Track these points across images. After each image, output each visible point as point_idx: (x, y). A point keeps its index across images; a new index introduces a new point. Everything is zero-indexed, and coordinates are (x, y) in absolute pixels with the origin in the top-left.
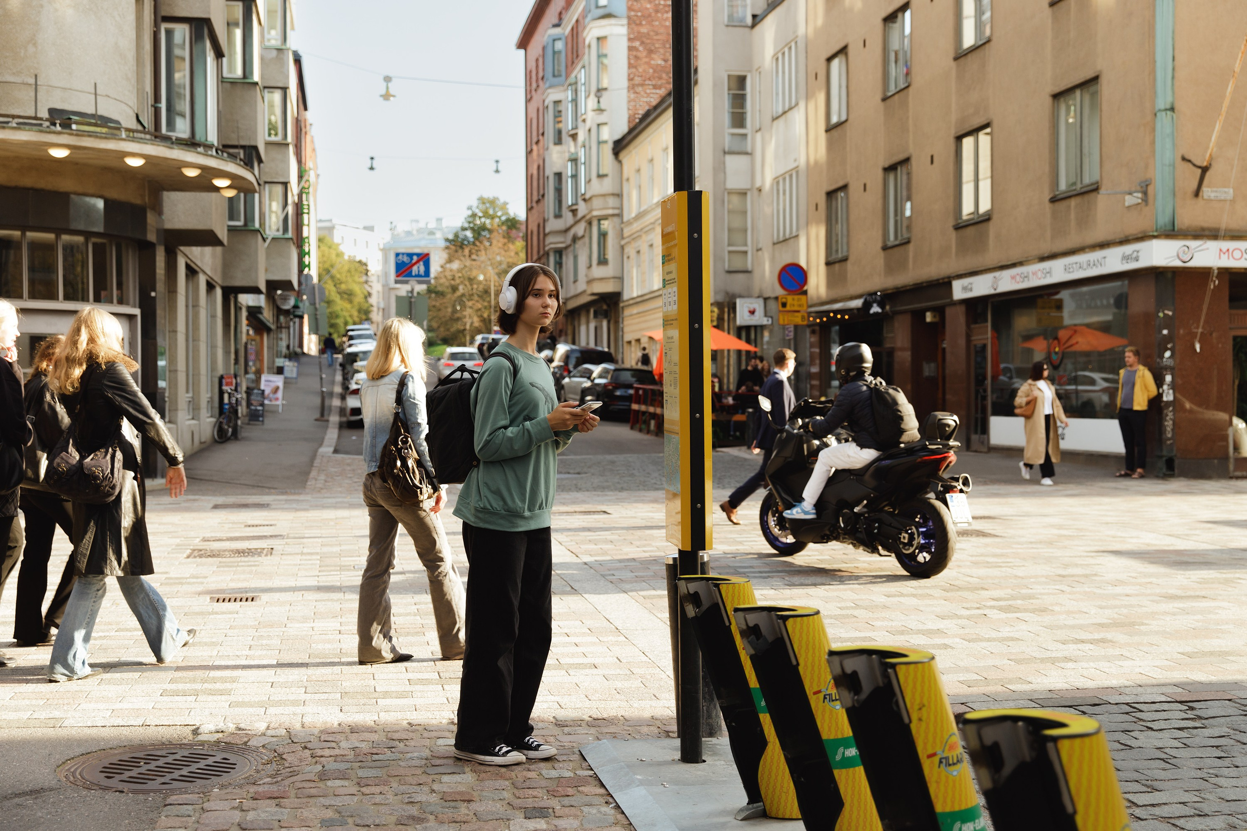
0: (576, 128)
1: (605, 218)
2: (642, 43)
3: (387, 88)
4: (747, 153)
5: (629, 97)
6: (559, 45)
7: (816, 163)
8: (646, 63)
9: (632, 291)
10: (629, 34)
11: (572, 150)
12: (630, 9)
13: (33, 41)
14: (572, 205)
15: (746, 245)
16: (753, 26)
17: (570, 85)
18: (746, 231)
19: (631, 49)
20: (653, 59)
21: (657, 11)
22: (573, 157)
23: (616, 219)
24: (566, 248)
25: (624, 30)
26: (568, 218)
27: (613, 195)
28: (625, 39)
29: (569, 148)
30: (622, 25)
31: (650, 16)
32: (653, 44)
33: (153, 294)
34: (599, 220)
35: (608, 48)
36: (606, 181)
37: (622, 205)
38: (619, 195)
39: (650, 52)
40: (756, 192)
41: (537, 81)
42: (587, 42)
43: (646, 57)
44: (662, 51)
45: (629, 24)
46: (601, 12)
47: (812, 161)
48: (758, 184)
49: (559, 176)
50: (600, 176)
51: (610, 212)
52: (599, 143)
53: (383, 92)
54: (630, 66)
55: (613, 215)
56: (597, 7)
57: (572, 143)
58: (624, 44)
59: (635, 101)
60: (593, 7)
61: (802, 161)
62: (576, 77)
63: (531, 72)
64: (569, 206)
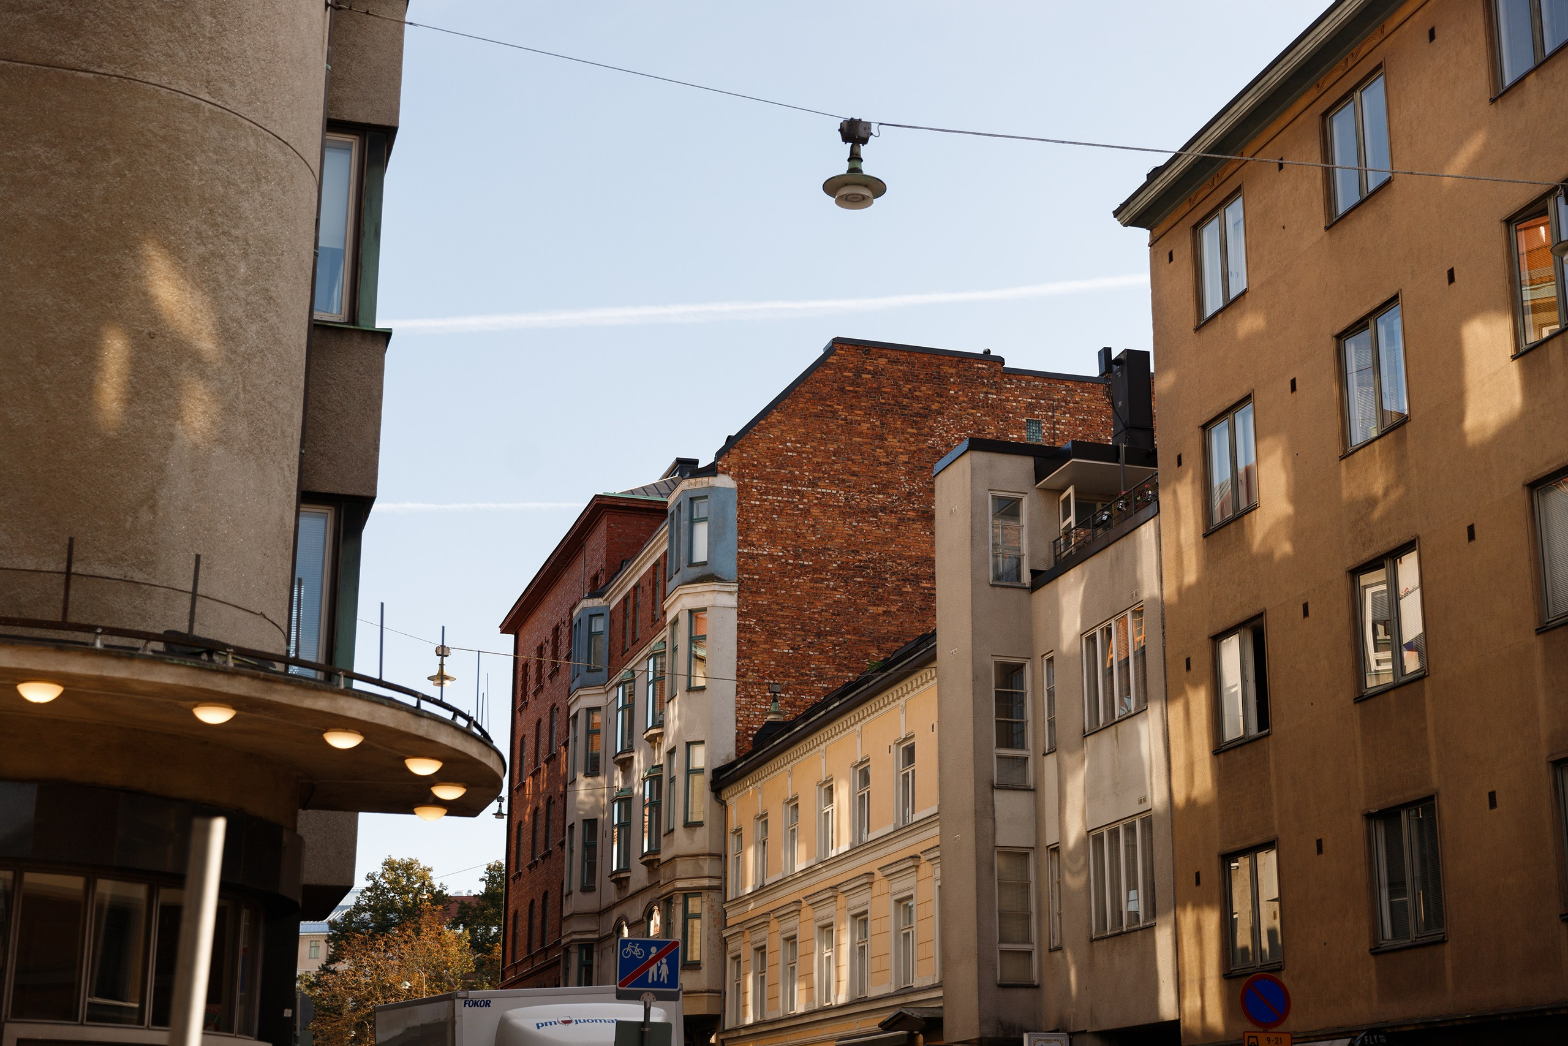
0: (631, 749)
1: (697, 892)
2: (760, 621)
3: (442, 665)
4: (1028, 789)
5: (738, 702)
6: (599, 625)
7: (1190, 803)
8: (764, 651)
9: (745, 1014)
10: (739, 606)
11: (619, 783)
12: (741, 569)
13: (150, 500)
14: (619, 871)
15: (1028, 941)
16: (1034, 587)
17: (621, 683)
18: (1027, 917)
19: (741, 628)
20: (776, 646)
21: (783, 574)
22: (623, 795)
23: (714, 895)
24: (600, 940)
25: (732, 601)
26: (609, 892)
27: (710, 855)
28: (734, 613)
29: (611, 780)
30: (730, 593)
31: (772, 580)
32: (777, 624)
33: (288, 1013)
34: (686, 898)
35: (708, 626)
36: (701, 834)
37: (725, 872)
38: (720, 857)
39: (772, 634)
40: (1045, 855)
41: (539, 679)
42: (670, 617)
43: (765, 642)
44: (790, 634)
45: (740, 592)
46: (696, 572)
47: (1180, 798)
48: (1051, 838)
49: (591, 824)
50: (689, 825)
51: (706, 882)
52: (689, 772)
53: (435, 672)
54: (740, 654)
55: (710, 888)
56: (691, 564)
57: (618, 774)
58: (732, 620)
59: (748, 709)
60: (683, 564)
61: (1158, 798)
62: (632, 672)
63: (526, 666)
64: (614, 874)
